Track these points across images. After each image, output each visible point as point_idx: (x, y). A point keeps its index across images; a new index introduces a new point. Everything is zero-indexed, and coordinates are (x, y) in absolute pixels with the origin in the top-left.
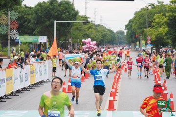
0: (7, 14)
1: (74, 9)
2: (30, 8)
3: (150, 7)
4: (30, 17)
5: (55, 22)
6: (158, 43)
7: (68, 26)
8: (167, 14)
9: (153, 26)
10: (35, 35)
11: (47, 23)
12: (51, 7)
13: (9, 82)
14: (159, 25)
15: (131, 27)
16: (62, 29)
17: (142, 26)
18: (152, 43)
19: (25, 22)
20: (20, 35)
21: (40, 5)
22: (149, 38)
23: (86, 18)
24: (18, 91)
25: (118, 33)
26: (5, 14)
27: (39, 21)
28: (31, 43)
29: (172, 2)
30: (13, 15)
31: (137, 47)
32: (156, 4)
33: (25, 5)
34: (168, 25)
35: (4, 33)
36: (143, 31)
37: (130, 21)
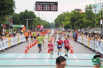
0: (8, 17)
1: (34, 15)
2: (17, 14)
3: (63, 14)
4: (17, 18)
5: (27, 19)
6: (67, 27)
7: (32, 21)
8: (70, 16)
9: (65, 21)
10: (19, 24)
11: (24, 20)
12: (26, 14)
13: (9, 42)
14: (67, 20)
15: (56, 21)
16: (30, 22)
17: (61, 21)
18: (64, 27)
19: (15, 19)
20: (13, 24)
21: (21, 13)
22: (63, 25)
23: (39, 18)
24: (13, 46)
25: (51, 23)
26: (8, 16)
27: (21, 19)
28: (18, 28)
29: (72, 12)
30: (11, 17)
31: (59, 29)
32: (66, 12)
33: (15, 13)
34: (71, 20)
35: (7, 24)
36: (61, 23)
37: (56, 19)
